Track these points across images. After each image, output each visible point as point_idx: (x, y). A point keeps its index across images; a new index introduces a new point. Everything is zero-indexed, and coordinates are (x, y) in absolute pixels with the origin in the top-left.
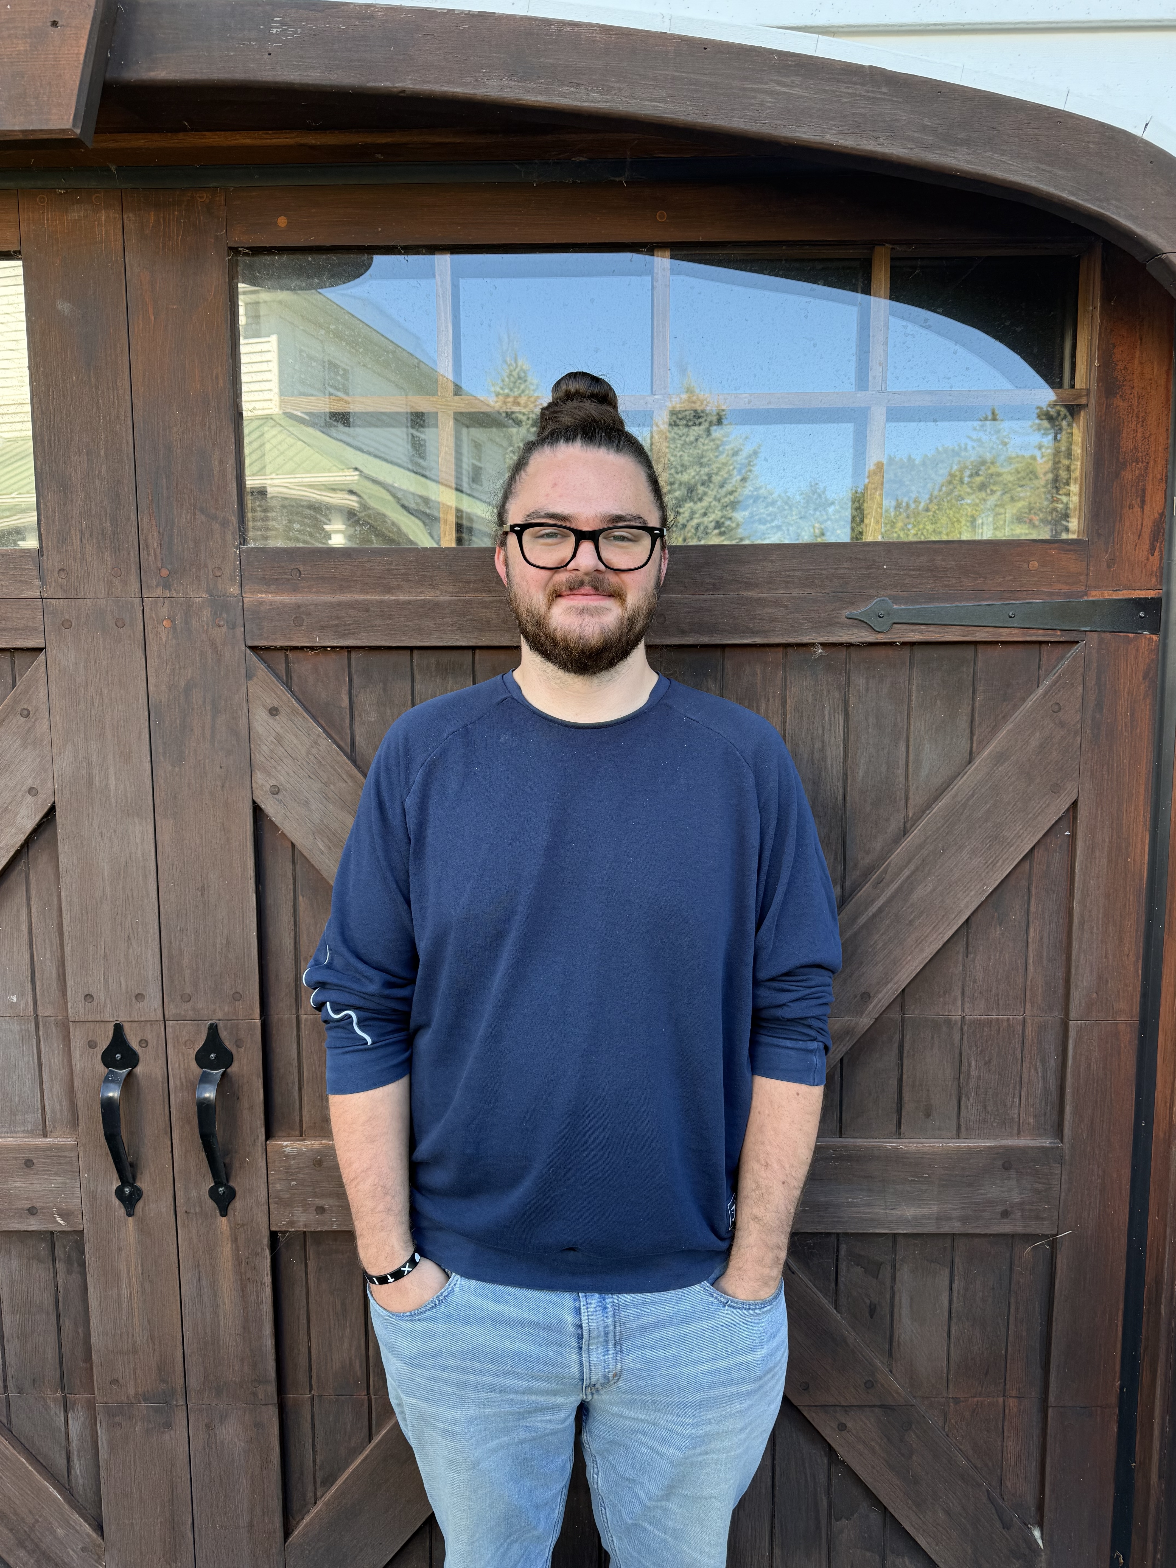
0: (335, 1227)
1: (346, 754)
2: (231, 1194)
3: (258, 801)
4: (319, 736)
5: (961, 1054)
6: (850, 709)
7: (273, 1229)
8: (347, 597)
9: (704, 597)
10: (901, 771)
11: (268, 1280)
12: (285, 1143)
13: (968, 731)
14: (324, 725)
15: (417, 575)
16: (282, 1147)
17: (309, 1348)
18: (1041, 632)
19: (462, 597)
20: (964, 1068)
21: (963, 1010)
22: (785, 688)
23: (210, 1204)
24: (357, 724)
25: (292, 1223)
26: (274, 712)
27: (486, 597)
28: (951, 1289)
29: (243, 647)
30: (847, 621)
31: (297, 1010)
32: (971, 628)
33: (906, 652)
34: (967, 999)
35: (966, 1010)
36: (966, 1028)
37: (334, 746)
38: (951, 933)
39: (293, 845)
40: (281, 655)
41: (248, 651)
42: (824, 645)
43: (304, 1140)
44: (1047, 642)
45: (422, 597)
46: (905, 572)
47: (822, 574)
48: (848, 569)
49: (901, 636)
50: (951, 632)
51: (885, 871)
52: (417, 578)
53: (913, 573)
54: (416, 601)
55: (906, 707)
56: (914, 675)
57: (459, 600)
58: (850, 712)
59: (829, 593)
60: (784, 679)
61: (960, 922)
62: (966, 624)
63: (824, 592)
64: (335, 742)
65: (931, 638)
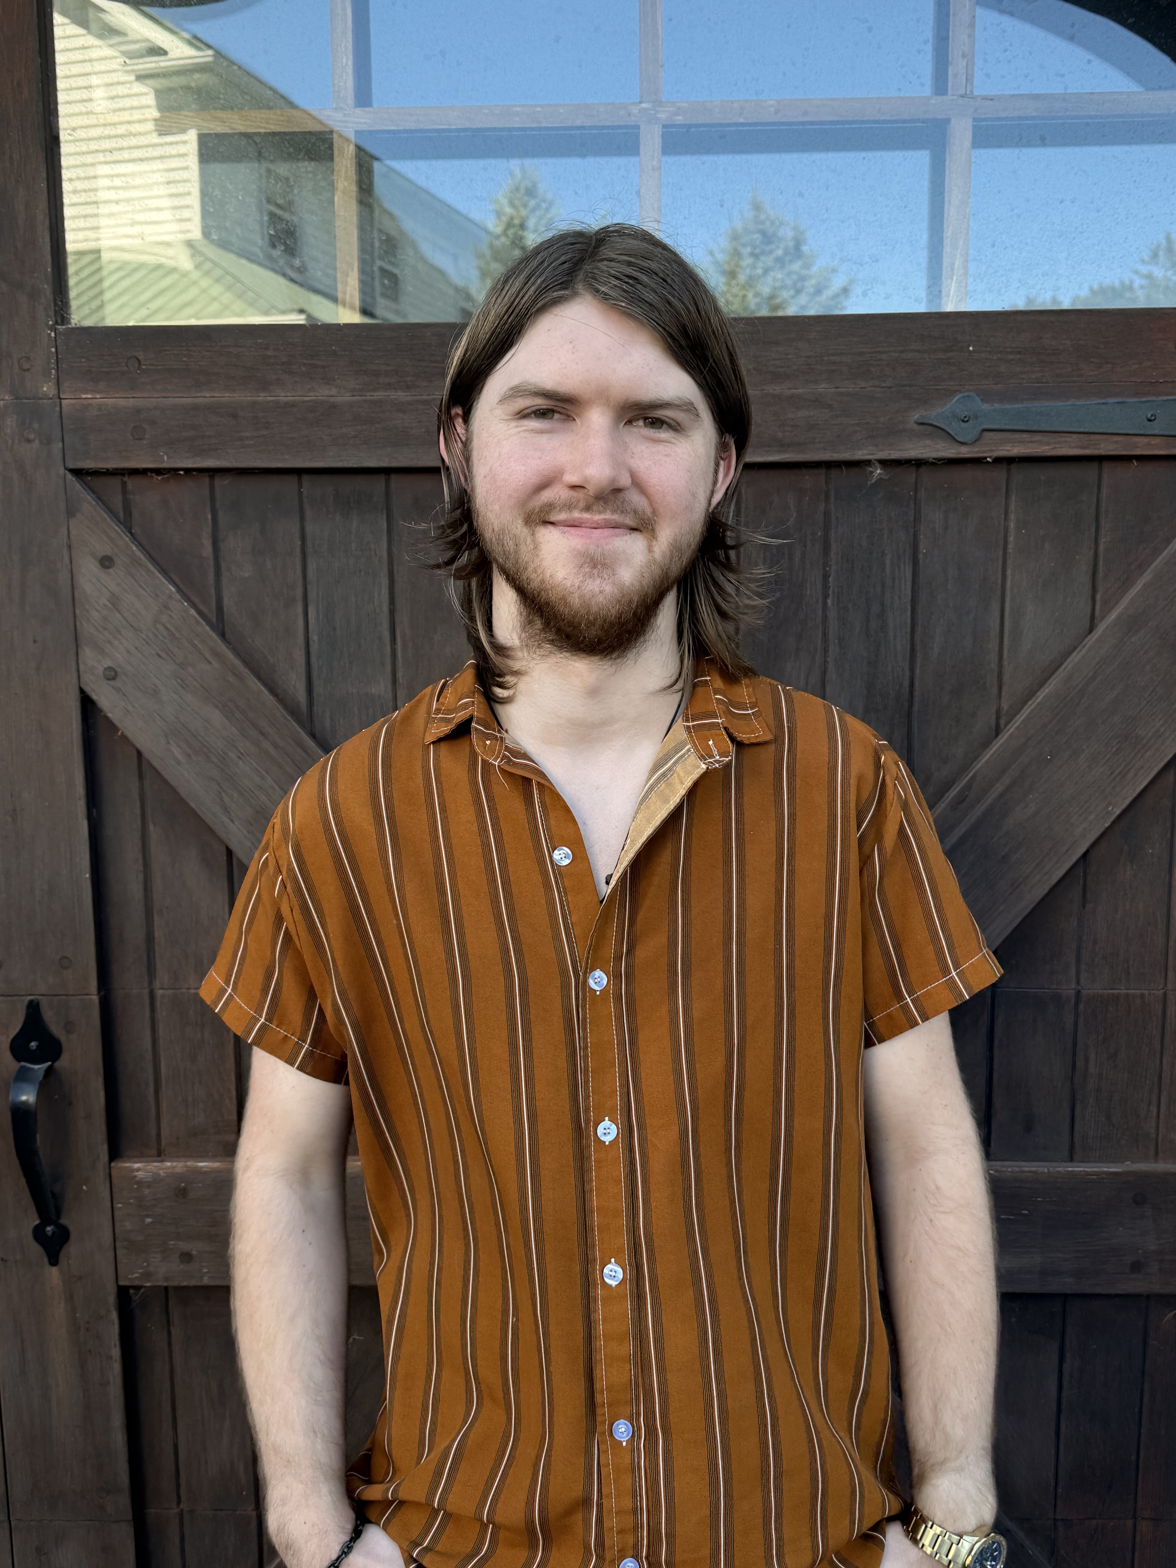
0: (206, 1281)
1: (210, 624)
2: (64, 1235)
3: (87, 689)
4: (170, 597)
5: (1074, 1044)
6: (921, 556)
7: (122, 1283)
8: (206, 397)
10: (993, 645)
11: (116, 1352)
12: (137, 1166)
13: (1088, 586)
14: (179, 582)
15: (304, 365)
16: (133, 1170)
17: (176, 1447)
19: (370, 396)
20: (1080, 1063)
21: (1078, 982)
22: (827, 527)
23: (36, 1250)
24: (224, 581)
25: (147, 1275)
26: (106, 562)
27: (402, 396)
28: (1060, 1371)
29: (62, 471)
30: (916, 427)
31: (151, 983)
32: (1093, 437)
33: (1001, 473)
34: (1083, 967)
35: (1082, 981)
36: (1082, 1006)
37: (193, 612)
38: (1061, 873)
39: (139, 754)
40: (115, 483)
41: (69, 476)
42: (884, 463)
43: (162, 1161)
45: (311, 397)
46: (999, 355)
47: (880, 360)
48: (919, 351)
49: (994, 448)
50: (1065, 442)
51: (969, 786)
52: (304, 369)
53: (1011, 357)
54: (304, 402)
55: (1001, 553)
56: (1012, 507)
57: (365, 401)
58: (921, 561)
59: (890, 387)
60: (827, 514)
61: (1074, 859)
62: (1086, 430)
63: (883, 385)
64: (193, 605)
65: (1036, 452)
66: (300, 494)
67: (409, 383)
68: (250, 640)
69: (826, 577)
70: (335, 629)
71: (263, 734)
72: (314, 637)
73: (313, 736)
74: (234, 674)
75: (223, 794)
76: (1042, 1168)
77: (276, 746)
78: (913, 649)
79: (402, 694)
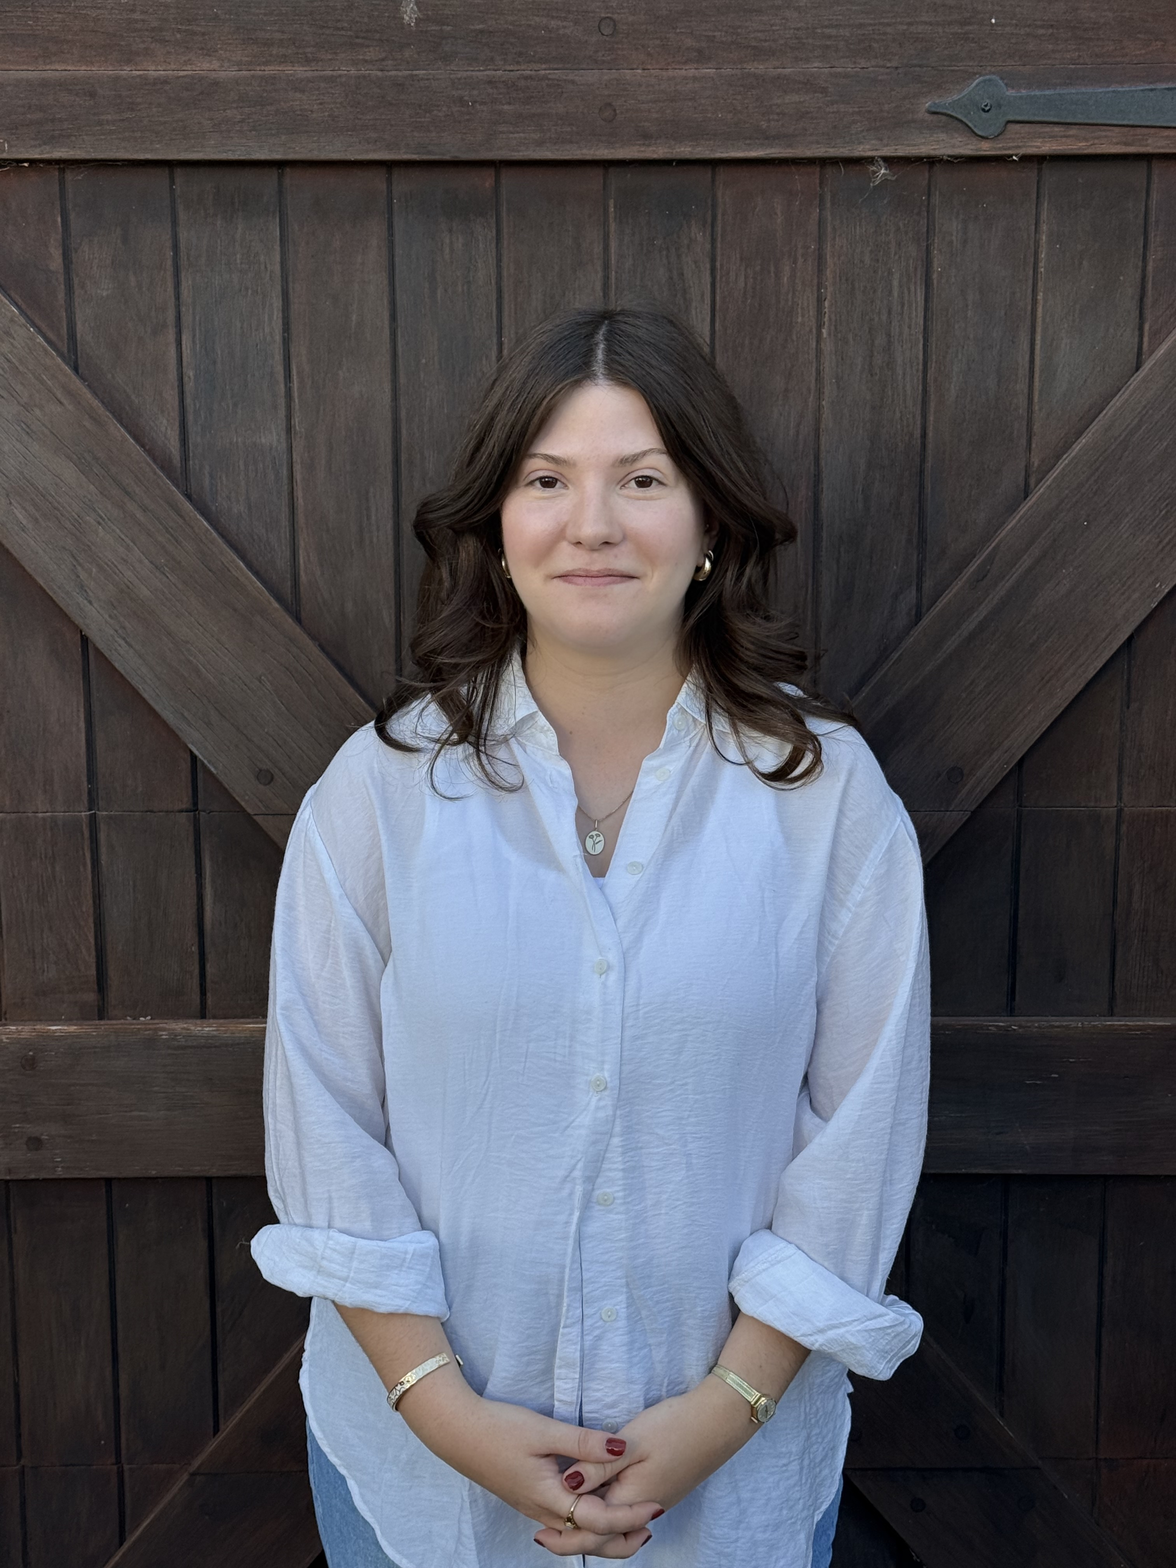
0: (60, 1173)
1: (61, 355)
4: (12, 320)
5: (1116, 874)
6: (935, 276)
8: (56, 70)
9: (683, 72)
10: (1021, 386)
13: (1135, 314)
14: (20, 302)
15: (179, 31)
17: (16, 1385)
19: (260, 71)
20: (1122, 898)
21: (1120, 799)
22: (821, 239)
24: (77, 301)
27: (301, 71)
28: (1101, 1274)
30: (928, 117)
32: (1139, 131)
33: (1030, 174)
34: (1126, 780)
35: (1125, 797)
36: (1124, 828)
37: (40, 339)
38: (1099, 664)
42: (889, 161)
45: (187, 72)
46: (1028, 30)
47: (885, 34)
48: (931, 24)
49: (1020, 144)
50: (1106, 137)
51: (990, 559)
52: (178, 36)
53: (1041, 31)
54: (178, 78)
55: (1031, 272)
56: (1044, 215)
57: (253, 76)
58: (935, 282)
59: (897, 68)
60: (821, 223)
61: (1115, 646)
62: (1131, 123)
63: (889, 65)
64: (40, 331)
65: (1072, 149)
66: (172, 191)
67: (309, 55)
68: (109, 376)
69: (820, 301)
70: (215, 363)
71: (127, 493)
72: (190, 373)
73: (189, 497)
74: (91, 417)
75: (79, 568)
76: (1076, 1023)
77: (145, 509)
78: (925, 391)
79: (299, 445)
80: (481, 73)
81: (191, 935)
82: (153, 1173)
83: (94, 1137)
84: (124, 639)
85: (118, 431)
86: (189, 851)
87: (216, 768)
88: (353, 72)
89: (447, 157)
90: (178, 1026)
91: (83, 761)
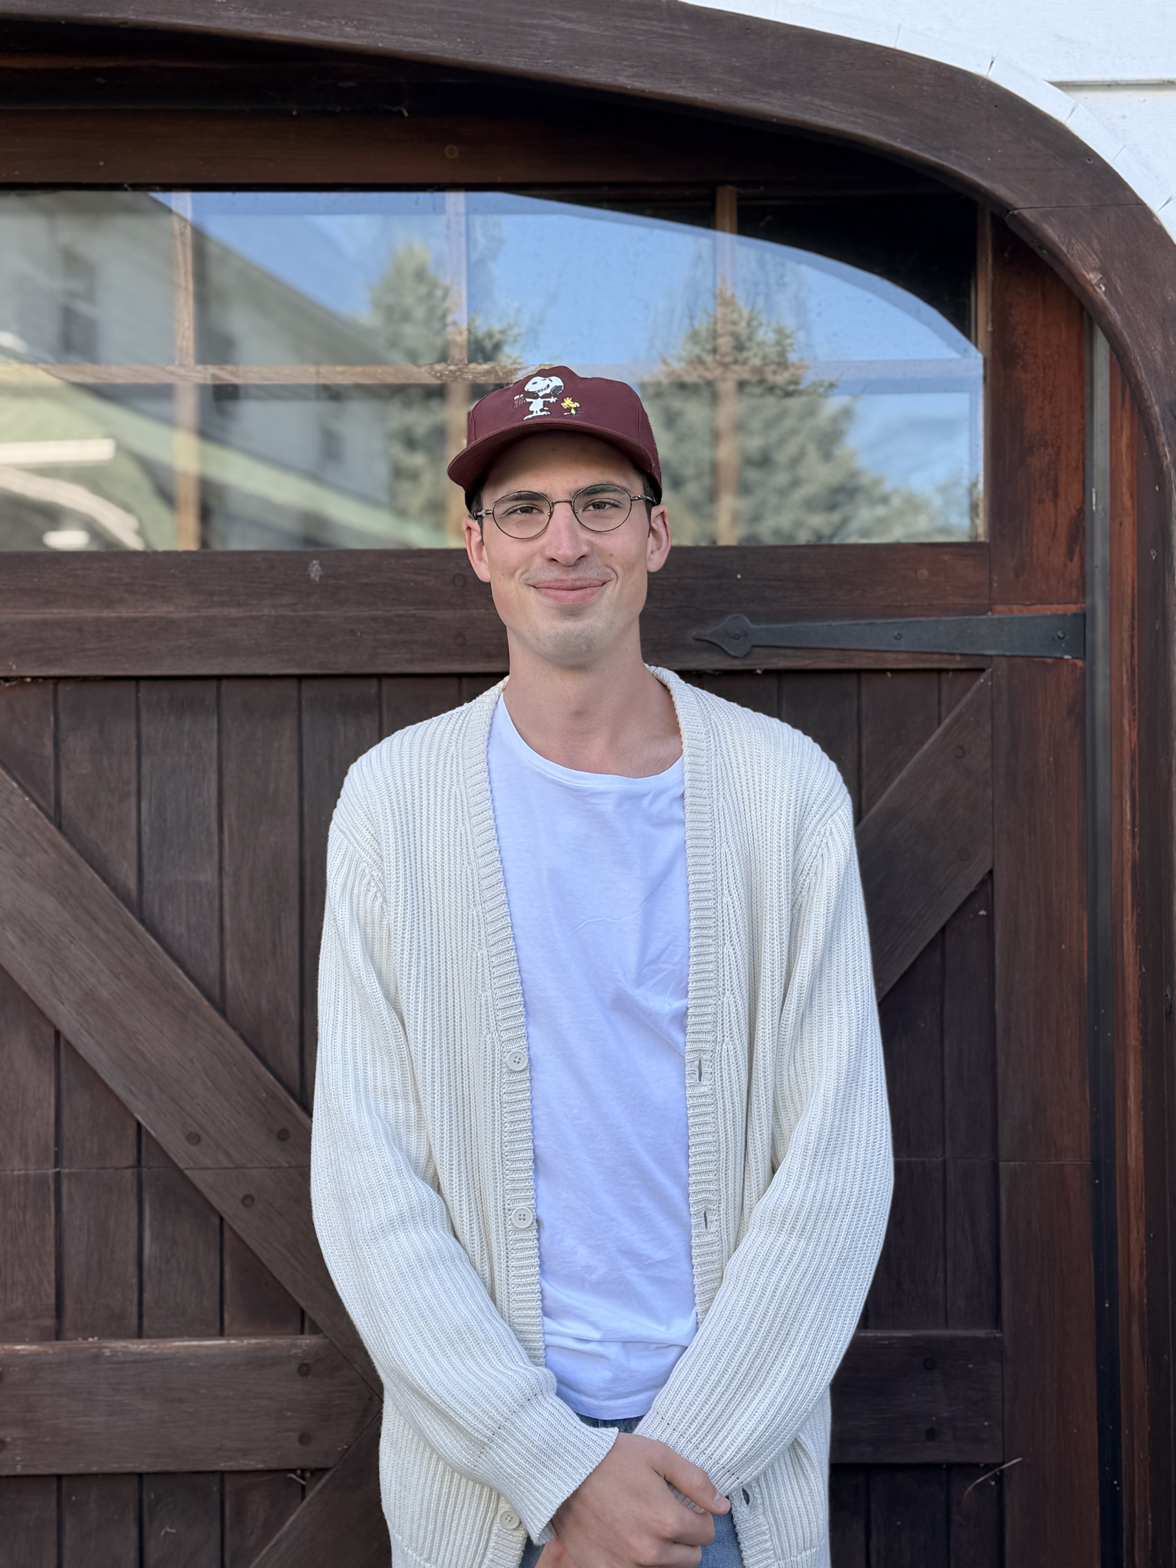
1: (48, 817)
4: (13, 792)
8: (53, 613)
14: (19, 779)
15: (146, 585)
18: (935, 657)
19: (204, 612)
24: (63, 777)
27: (234, 612)
30: (694, 643)
32: (847, 653)
33: (771, 683)
37: (33, 806)
44: (947, 671)
45: (150, 614)
46: (764, 582)
47: (661, 585)
48: (694, 578)
49: (763, 662)
50: (825, 657)
52: (145, 589)
53: (774, 584)
54: (144, 618)
57: (200, 616)
59: (670, 609)
62: (842, 647)
63: (665, 606)
64: (34, 800)
65: (800, 665)
66: (137, 698)
67: (241, 601)
68: (85, 832)
70: (165, 821)
71: (94, 919)
72: (146, 829)
73: (142, 921)
74: (69, 863)
75: (55, 977)
77: (107, 931)
79: (228, 881)
80: (366, 612)
81: (132, 1269)
82: (95, 1469)
83: (48, 1440)
84: (87, 1031)
85: (89, 872)
86: (133, 1200)
87: (155, 1131)
88: (273, 612)
89: (341, 671)
90: (119, 1345)
91: (52, 1129)
